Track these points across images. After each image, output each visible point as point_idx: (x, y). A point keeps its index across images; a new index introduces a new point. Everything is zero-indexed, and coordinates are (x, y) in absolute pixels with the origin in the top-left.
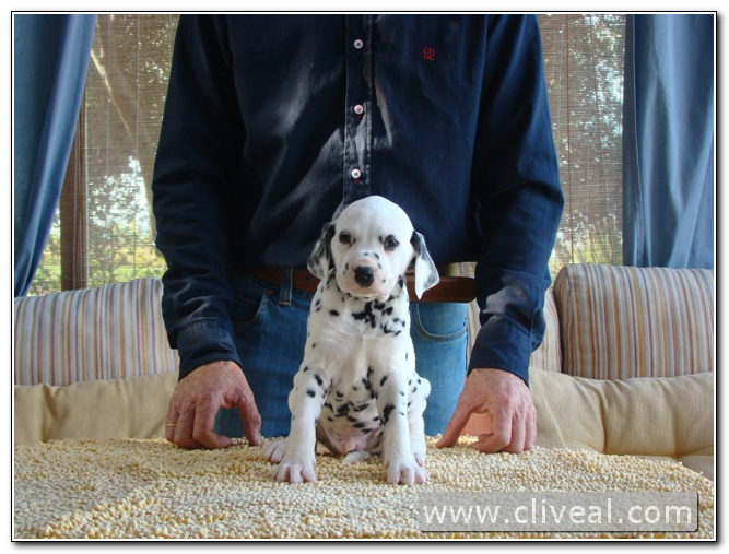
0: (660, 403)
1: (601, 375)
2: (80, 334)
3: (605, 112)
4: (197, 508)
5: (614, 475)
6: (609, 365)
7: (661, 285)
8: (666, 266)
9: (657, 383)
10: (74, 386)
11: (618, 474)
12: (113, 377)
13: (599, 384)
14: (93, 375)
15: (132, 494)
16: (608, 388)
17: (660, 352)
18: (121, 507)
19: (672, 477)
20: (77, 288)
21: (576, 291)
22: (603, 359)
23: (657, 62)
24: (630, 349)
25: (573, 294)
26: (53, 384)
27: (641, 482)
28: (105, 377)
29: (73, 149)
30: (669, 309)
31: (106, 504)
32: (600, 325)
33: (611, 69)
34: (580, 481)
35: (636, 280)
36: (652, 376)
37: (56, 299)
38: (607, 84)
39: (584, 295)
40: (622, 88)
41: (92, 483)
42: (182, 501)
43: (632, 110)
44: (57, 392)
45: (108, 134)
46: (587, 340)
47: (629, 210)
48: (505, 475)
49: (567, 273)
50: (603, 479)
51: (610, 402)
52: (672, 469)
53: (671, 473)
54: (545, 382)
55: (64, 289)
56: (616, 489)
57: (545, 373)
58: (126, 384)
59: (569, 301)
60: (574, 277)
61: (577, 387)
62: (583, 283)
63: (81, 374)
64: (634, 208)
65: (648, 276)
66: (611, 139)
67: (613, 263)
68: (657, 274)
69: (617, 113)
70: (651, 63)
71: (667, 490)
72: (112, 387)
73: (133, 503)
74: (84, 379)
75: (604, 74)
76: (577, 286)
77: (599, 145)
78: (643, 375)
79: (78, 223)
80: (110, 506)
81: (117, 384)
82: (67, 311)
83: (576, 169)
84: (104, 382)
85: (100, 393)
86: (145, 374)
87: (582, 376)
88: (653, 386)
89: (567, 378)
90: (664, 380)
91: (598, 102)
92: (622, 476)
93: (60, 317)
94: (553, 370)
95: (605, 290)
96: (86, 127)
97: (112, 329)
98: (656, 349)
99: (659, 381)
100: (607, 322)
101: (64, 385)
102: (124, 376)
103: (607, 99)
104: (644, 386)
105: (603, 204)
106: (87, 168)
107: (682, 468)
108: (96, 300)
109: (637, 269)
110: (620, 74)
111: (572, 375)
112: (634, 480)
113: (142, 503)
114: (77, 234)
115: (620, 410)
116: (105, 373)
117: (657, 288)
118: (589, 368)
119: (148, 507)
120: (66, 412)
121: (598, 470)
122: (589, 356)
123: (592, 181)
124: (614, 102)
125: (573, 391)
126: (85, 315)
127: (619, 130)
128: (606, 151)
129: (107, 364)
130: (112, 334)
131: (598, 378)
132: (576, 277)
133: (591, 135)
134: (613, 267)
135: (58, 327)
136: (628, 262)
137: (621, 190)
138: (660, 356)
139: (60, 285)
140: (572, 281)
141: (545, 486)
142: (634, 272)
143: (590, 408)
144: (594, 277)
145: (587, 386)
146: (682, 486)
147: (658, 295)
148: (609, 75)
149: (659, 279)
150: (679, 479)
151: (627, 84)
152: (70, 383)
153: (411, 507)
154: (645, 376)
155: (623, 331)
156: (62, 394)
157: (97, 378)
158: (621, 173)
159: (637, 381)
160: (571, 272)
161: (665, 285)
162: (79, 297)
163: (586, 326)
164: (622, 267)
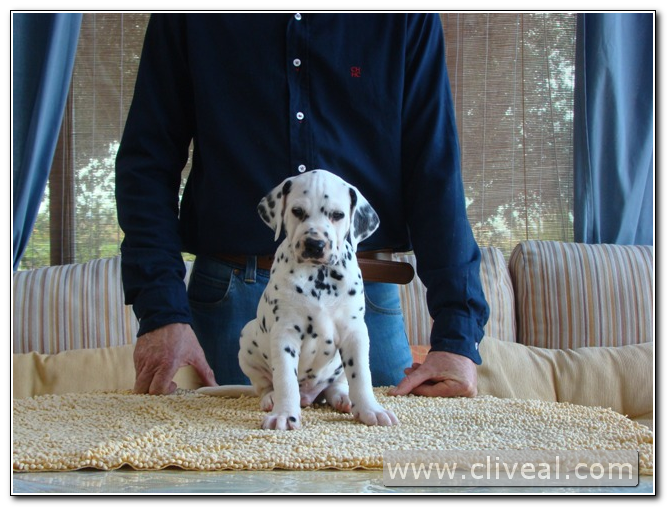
0: (609, 371)
1: (554, 345)
2: (68, 305)
3: (557, 99)
4: (206, 441)
5: (553, 417)
6: (561, 334)
7: (609, 261)
8: (614, 243)
9: (605, 353)
10: (62, 354)
11: (556, 416)
12: (98, 346)
13: (551, 353)
14: (80, 344)
15: (153, 430)
16: (559, 357)
17: (608, 323)
18: (145, 439)
19: (601, 419)
20: (65, 263)
21: (530, 266)
22: (555, 329)
23: (606, 52)
24: (580, 320)
25: (527, 269)
26: (43, 352)
27: (574, 423)
28: (91, 346)
29: (61, 133)
30: (617, 283)
31: (133, 437)
32: (553, 298)
33: (562, 59)
34: (524, 421)
35: (586, 255)
36: (601, 345)
37: (45, 274)
38: (559, 72)
39: (538, 270)
40: (574, 76)
41: (119, 423)
42: (194, 435)
43: (583, 97)
44: (47, 359)
45: (94, 120)
46: (541, 311)
47: (580, 190)
48: (462, 418)
49: (522, 249)
50: (542, 420)
51: (561, 370)
52: (602, 413)
53: (600, 415)
54: (501, 351)
55: (53, 264)
56: (553, 427)
57: (501, 343)
58: (111, 353)
59: (524, 276)
60: (529, 253)
61: (531, 356)
62: (537, 259)
63: (68, 344)
64: (585, 189)
65: (598, 252)
66: (563, 123)
67: (564, 239)
68: (606, 250)
69: (568, 100)
70: (601, 53)
71: (594, 428)
72: (98, 355)
73: (156, 436)
74: (71, 348)
75: (557, 64)
76: (531, 262)
77: (551, 130)
78: (593, 345)
79: (66, 203)
80: (136, 438)
81: (102, 353)
82: (56, 284)
83: (530, 152)
84: (91, 350)
85: (87, 361)
86: (128, 343)
87: (536, 346)
88: (602, 354)
89: (522, 348)
90: (612, 350)
91: (551, 89)
92: (559, 418)
93: (49, 290)
94: (508, 340)
95: (557, 264)
96: (73, 113)
97: (97, 300)
98: (605, 321)
99: (608, 351)
100: (559, 295)
101: (52, 353)
102: (109, 345)
103: (560, 87)
104: (594, 355)
105: (556, 185)
106: (74, 151)
107: (611, 412)
108: (83, 274)
109: (587, 246)
110: (571, 64)
111: (526, 345)
112: (569, 420)
113: (162, 436)
114: (65, 213)
115: (571, 377)
116: (91, 342)
117: (606, 263)
118: (542, 338)
119: (166, 440)
120: (55, 378)
121: (540, 414)
122: (542, 327)
123: (544, 164)
124: (566, 90)
125: (528, 359)
126: (73, 288)
127: (570, 116)
128: (557, 135)
129: (93, 334)
130: (98, 306)
131: (551, 348)
132: (530, 253)
133: (544, 120)
134: (564, 244)
135: (47, 299)
136: (578, 238)
137: (572, 172)
138: (608, 327)
139: (49, 261)
140: (527, 256)
141: (494, 425)
142: (584, 248)
143: (543, 375)
144: (547, 253)
145: (540, 355)
146: (608, 425)
147: (607, 270)
148: (561, 65)
149: (608, 255)
150: (606, 420)
151: (578, 73)
152: (58, 352)
153: (383, 440)
154: (594, 346)
155: (574, 303)
156: (51, 361)
157: (84, 347)
158: (572, 156)
159: (587, 350)
160: (525, 249)
161: (613, 260)
162: (67, 272)
163: (540, 299)
164: (573, 244)
